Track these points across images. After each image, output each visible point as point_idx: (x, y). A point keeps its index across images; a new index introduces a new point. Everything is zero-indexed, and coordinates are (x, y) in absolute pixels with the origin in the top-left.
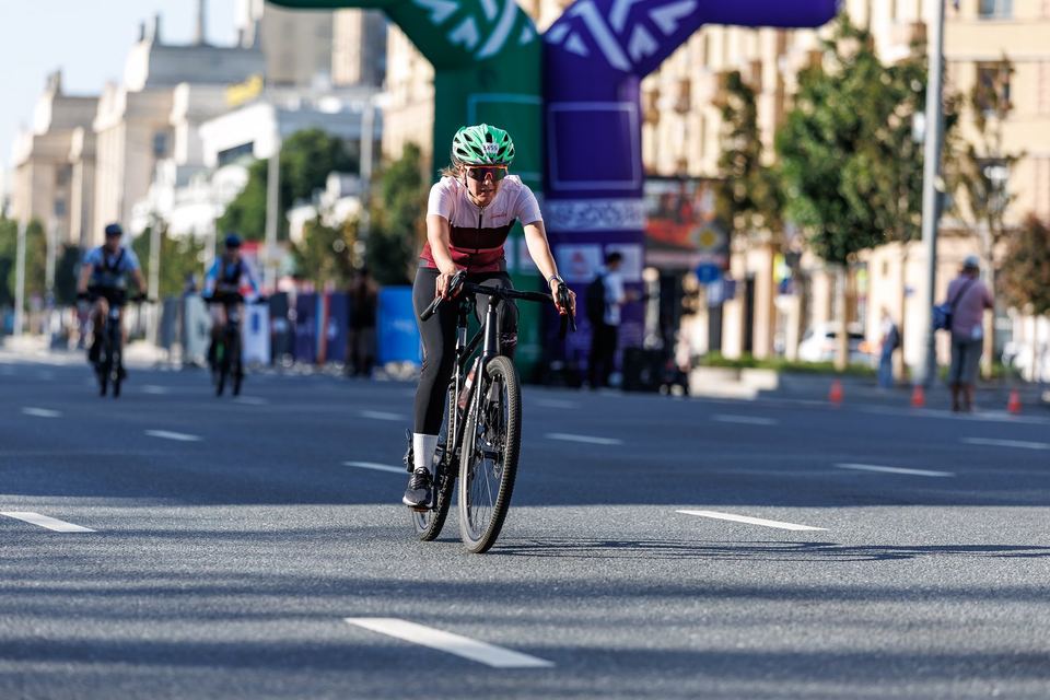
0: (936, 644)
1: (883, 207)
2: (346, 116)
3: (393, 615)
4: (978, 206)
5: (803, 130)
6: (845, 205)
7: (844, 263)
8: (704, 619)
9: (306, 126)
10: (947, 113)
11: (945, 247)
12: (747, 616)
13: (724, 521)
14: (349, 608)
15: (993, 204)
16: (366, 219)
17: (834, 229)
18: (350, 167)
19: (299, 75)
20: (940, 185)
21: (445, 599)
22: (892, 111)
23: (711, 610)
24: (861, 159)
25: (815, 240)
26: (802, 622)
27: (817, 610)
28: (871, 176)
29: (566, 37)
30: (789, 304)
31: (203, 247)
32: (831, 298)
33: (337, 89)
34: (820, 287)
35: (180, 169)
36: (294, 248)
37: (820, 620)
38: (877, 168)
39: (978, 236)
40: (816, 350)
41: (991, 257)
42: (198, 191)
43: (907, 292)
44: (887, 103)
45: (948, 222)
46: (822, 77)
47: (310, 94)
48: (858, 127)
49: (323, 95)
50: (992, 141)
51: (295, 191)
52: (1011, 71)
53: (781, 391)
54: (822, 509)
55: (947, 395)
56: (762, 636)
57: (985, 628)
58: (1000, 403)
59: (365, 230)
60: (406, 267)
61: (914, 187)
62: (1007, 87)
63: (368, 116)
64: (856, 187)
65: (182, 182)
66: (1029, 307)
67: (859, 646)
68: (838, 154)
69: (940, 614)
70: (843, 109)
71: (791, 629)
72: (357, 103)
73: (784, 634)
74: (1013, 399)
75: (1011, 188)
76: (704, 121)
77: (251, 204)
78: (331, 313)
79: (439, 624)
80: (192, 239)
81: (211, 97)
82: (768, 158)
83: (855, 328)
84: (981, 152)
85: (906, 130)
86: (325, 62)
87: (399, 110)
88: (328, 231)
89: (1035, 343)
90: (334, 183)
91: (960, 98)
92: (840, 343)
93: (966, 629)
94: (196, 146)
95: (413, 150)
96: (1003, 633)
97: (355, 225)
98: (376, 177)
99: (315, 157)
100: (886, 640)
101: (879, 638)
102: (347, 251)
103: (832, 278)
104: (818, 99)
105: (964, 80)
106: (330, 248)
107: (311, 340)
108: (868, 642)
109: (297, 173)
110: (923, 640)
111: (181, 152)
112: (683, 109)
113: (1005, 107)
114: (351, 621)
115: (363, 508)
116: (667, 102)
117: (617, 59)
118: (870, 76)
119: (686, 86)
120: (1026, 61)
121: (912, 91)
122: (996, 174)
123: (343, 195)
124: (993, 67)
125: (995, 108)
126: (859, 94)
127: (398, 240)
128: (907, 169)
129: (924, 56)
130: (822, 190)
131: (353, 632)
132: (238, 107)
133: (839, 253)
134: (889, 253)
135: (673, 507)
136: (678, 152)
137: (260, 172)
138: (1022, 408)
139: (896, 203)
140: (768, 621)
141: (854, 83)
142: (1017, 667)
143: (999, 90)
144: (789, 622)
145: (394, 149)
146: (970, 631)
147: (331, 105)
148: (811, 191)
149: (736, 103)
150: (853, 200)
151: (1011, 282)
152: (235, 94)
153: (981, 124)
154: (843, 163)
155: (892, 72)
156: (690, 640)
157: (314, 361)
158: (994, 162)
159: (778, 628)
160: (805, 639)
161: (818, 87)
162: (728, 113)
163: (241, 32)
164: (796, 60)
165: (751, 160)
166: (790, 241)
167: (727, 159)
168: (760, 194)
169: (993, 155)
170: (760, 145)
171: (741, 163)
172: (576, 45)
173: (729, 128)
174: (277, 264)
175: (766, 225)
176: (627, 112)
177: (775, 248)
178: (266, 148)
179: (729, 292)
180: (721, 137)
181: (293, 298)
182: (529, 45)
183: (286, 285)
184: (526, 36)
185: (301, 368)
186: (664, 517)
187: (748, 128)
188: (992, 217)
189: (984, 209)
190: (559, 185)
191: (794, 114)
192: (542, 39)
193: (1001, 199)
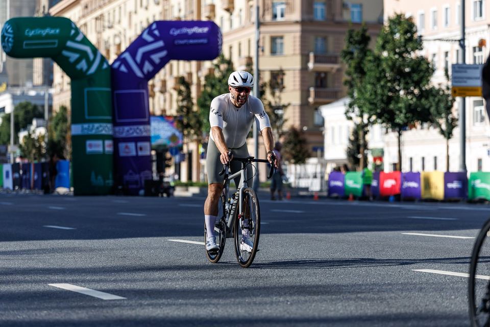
0: (266, 286)
2: (38, 97)
3: (66, 282)
5: (208, 98)
9: (23, 101)
10: (260, 90)
13: (185, 243)
14: (49, 280)
15: (278, 124)
16: (47, 135)
18: (40, 116)
19: (21, 83)
21: (84, 276)
26: (216, 278)
29: (120, 66)
33: (34, 87)
36: (20, 147)
37: (223, 278)
46: (214, 78)
47: (25, 89)
49: (29, 89)
50: (277, 100)
51: (21, 125)
52: (284, 74)
53: (201, 194)
56: (202, 285)
57: (283, 280)
59: (47, 139)
60: (63, 152)
62: (282, 80)
63: (47, 97)
66: (293, 161)
67: (238, 287)
72: (42, 93)
73: (210, 284)
74: (288, 194)
75: (285, 117)
76: (171, 95)
78: (35, 171)
79: (83, 284)
82: (195, 108)
84: (273, 104)
86: (30, 77)
87: (58, 94)
88: (33, 139)
89: (296, 174)
90: (35, 122)
91: (264, 85)
95: (64, 108)
96: (290, 281)
97: (43, 137)
98: (51, 119)
99: (27, 112)
102: (40, 146)
105: (267, 78)
106: (34, 145)
107: (29, 180)
108: (241, 286)
109: (21, 118)
110: (261, 283)
112: (163, 91)
113: (282, 88)
114: (50, 284)
116: (157, 89)
117: (139, 74)
119: (164, 83)
122: (280, 112)
123: (38, 126)
124: (277, 72)
125: (278, 88)
127: (59, 141)
129: (252, 69)
131: (51, 289)
135: (167, 238)
136: (162, 107)
137: (7, 118)
138: (292, 197)
140: (204, 279)
142: (296, 293)
143: (279, 81)
144: (211, 279)
145: (56, 108)
147: (33, 93)
149: (183, 88)
151: (286, 152)
153: (273, 94)
156: (176, 288)
157: (30, 188)
158: (279, 108)
159: (208, 282)
161: (213, 82)
162: (180, 92)
164: (204, 72)
165: (189, 109)
166: (204, 139)
167: (180, 109)
168: (193, 122)
169: (278, 105)
170: (192, 104)
171: (185, 110)
172: (123, 68)
173: (181, 98)
174: (14, 153)
175: (195, 133)
176: (143, 93)
177: (199, 142)
178: (9, 109)
179: (183, 158)
180: (178, 101)
181: (21, 164)
182: (106, 69)
183: (18, 160)
184: (105, 66)
185: (24, 191)
186: (164, 243)
187: (188, 97)
188: (278, 128)
189: (275, 125)
190: (119, 121)
191: (205, 92)
192: (111, 67)
193: (281, 121)
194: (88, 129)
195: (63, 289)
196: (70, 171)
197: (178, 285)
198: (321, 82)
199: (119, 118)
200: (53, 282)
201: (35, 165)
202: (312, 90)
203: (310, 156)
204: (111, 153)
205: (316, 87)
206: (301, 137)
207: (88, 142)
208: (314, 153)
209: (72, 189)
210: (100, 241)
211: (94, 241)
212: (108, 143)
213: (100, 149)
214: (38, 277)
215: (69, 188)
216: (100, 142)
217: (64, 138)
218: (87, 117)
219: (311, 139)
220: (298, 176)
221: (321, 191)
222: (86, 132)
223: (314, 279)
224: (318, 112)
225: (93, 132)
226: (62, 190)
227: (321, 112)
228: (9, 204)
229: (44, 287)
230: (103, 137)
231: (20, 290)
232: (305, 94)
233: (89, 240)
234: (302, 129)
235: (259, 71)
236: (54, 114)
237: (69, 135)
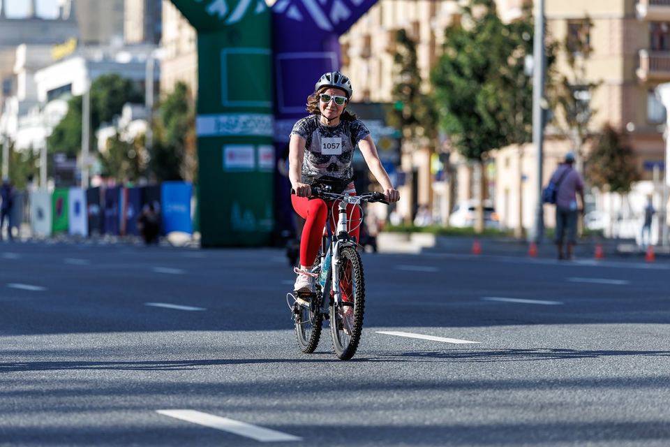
0: (560, 419)
1: (505, 120)
2: (134, 64)
3: (189, 407)
4: (570, 118)
5: (449, 68)
6: (480, 120)
7: (480, 159)
8: (401, 406)
9: (107, 72)
10: (547, 55)
11: (549, 147)
12: (431, 403)
13: (409, 338)
14: (158, 403)
15: (580, 117)
16: (150, 135)
17: (472, 136)
18: (138, 100)
19: (102, 37)
20: (544, 104)
21: (223, 396)
22: (510, 54)
23: (405, 399)
24: (489, 88)
25: (460, 143)
26: (467, 405)
27: (478, 398)
28: (497, 99)
29: (287, 8)
30: (442, 188)
31: (39, 156)
32: (471, 183)
33: (128, 46)
34: (463, 176)
35: (21, 103)
36: (101, 156)
37: (480, 404)
38: (501, 94)
39: (570, 139)
40: (461, 219)
41: (580, 153)
42: (34, 118)
43: (523, 178)
44: (506, 49)
45: (550, 130)
46: (461, 32)
47: (110, 50)
48: (487, 66)
49: (118, 51)
50: (579, 74)
51: (103, 115)
52: (591, 25)
53: (437, 248)
54: (475, 328)
55: (555, 249)
56: (441, 416)
57: (593, 408)
58: (589, 253)
59: (149, 143)
60: (178, 168)
61: (527, 106)
62: (588, 36)
63: (150, 65)
64: (487, 107)
65: (23, 112)
66: (606, 186)
67: (508, 422)
68: (474, 84)
69: (561, 399)
70: (477, 54)
71: (460, 411)
72: (141, 56)
73: (456, 415)
74: (598, 250)
75: (594, 105)
76: (381, 64)
77: (71, 125)
78: (129, 200)
79: (221, 413)
80: (31, 151)
81: (41, 53)
82: (425, 88)
83: (488, 203)
84: (572, 81)
85: (520, 67)
86: (119, 28)
87: (171, 60)
88: (124, 144)
89: (612, 210)
90: (128, 111)
91: (555, 45)
92: (478, 215)
93: (580, 409)
94: (32, 87)
95: (182, 87)
96: (605, 411)
97: (142, 139)
98: (157, 105)
99: (114, 93)
100: (526, 417)
101: (521, 416)
102: (137, 158)
103: (471, 170)
104: (459, 47)
105: (559, 32)
106: (126, 155)
107: (116, 219)
108: (514, 419)
109: (102, 104)
110: (551, 416)
111: (21, 92)
112: (366, 55)
113: (587, 51)
114: (160, 412)
115: (161, 334)
116: (355, 52)
117: (323, 23)
118: (494, 30)
119: (368, 40)
120: (601, 18)
121: (524, 41)
122: (583, 96)
123: (134, 118)
124: (579, 23)
125: (580, 50)
126: (487, 43)
127: (172, 150)
128: (522, 94)
129: (531, 16)
130: (464, 109)
131: (163, 420)
132: (61, 60)
133: (475, 153)
134: (511, 151)
135: (373, 329)
136: (364, 85)
137: (76, 104)
138: (605, 256)
139: (514, 117)
140: (445, 406)
141: (483, 36)
142: (617, 434)
143: (583, 38)
144: (459, 406)
145: (168, 86)
146: (583, 410)
147: (124, 58)
148: (456, 110)
149: (402, 50)
150: (485, 116)
151: (594, 170)
152: (58, 51)
153: (572, 62)
154: (478, 91)
155: (510, 27)
156: (393, 420)
157: (118, 233)
158: (582, 88)
159: (452, 410)
160: (471, 418)
161: (459, 38)
162: (398, 58)
163: (61, 9)
164: (443, 20)
165: (414, 90)
166: (442, 145)
167: (398, 89)
168: (421, 113)
169: (580, 84)
170: (420, 79)
171: (408, 91)
172: (294, 13)
173: (399, 68)
174: (89, 167)
175: (427, 134)
176: (330, 60)
177: (431, 150)
178: (81, 87)
179: (401, 180)
180: (393, 74)
181: (103, 191)
182: (262, 14)
183: (97, 182)
184: (260, 8)
185: (108, 239)
186: (368, 337)
187: (412, 67)
188: (581, 125)
189: (575, 120)
190: (284, 110)
191: (443, 58)
192: (271, 11)
193: (586, 113)
194: (228, 125)
195: (185, 421)
196: (193, 204)
197: (397, 414)
198: (662, 40)
199: (287, 104)
200: (165, 408)
201: (130, 191)
202: (644, 55)
203: (638, 178)
204: (270, 171)
205: (652, 49)
206: (622, 144)
207: (228, 150)
208: (647, 174)
209: (197, 236)
210: (251, 332)
211: (239, 332)
212: (265, 150)
213: (249, 163)
214: (138, 400)
215: (191, 232)
216: (249, 150)
217: (181, 141)
218: (226, 103)
219: (641, 146)
220: (616, 216)
221: (660, 244)
222: (223, 131)
223: (650, 408)
224: (654, 96)
225: (237, 130)
226: (178, 238)
227: (660, 97)
228: (81, 262)
229: (150, 416)
230: (255, 141)
231: (105, 422)
232: (631, 62)
233: (230, 332)
234: (624, 130)
235: (545, 21)
236: (163, 98)
237: (191, 136)
